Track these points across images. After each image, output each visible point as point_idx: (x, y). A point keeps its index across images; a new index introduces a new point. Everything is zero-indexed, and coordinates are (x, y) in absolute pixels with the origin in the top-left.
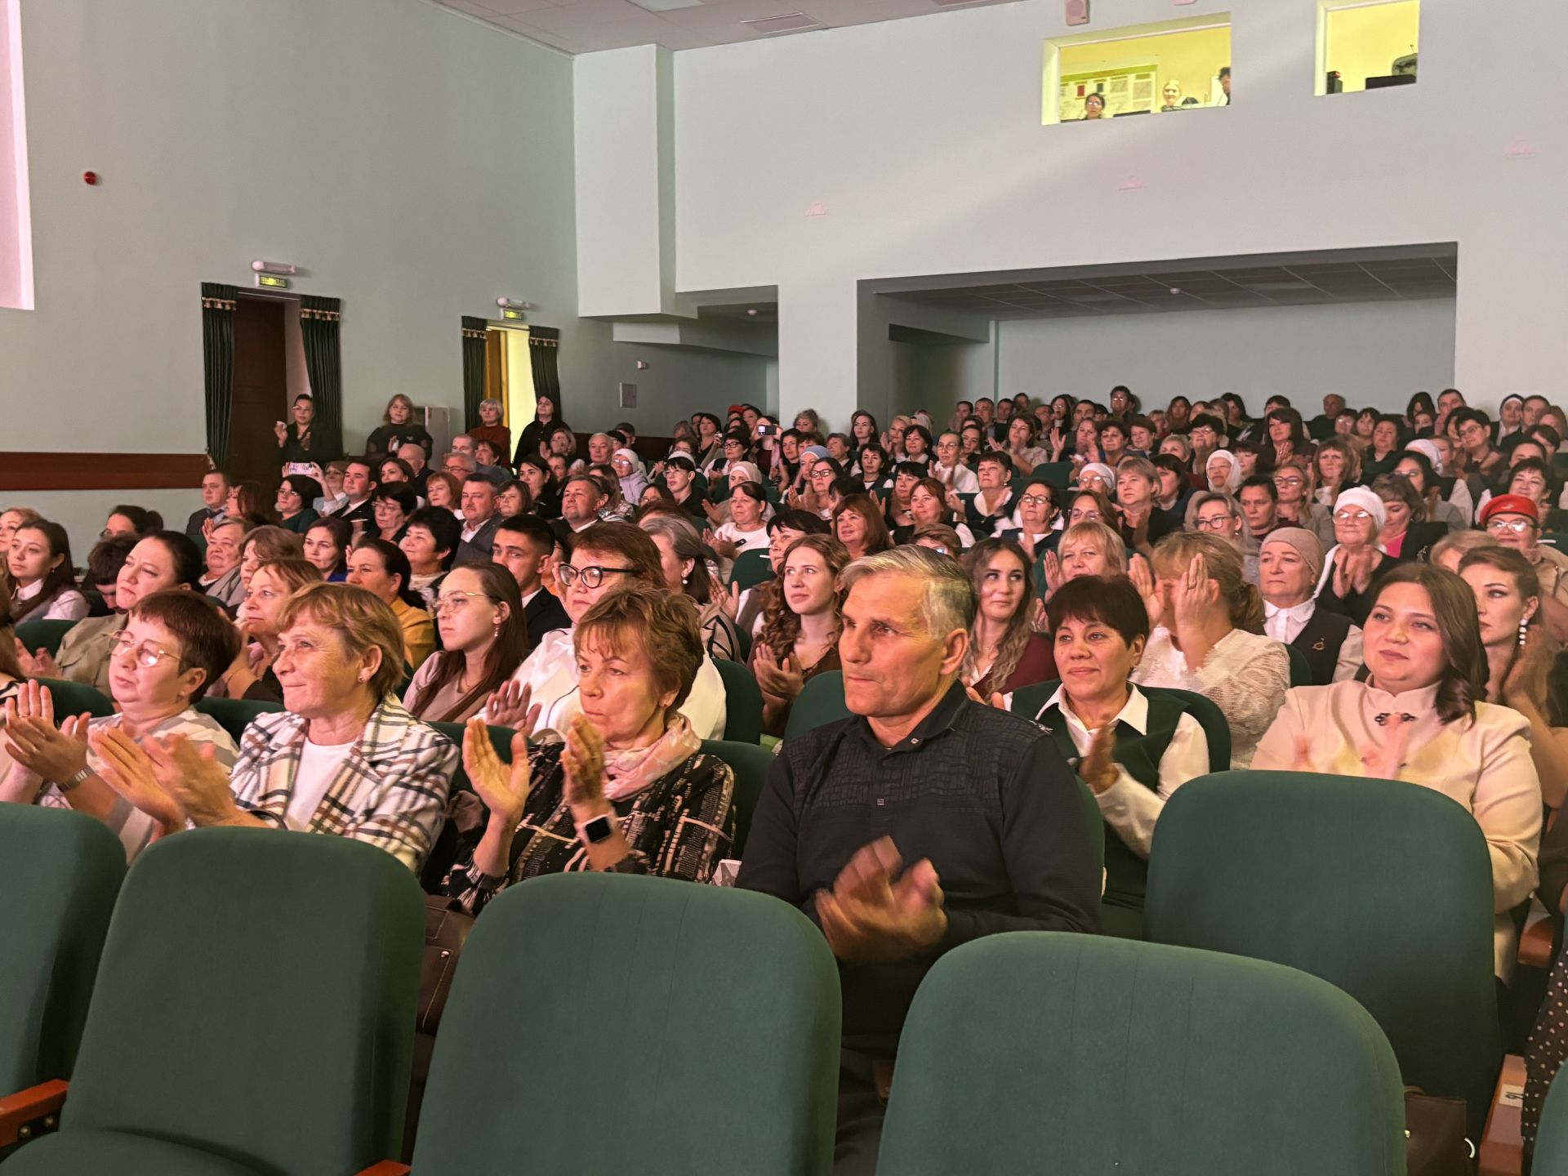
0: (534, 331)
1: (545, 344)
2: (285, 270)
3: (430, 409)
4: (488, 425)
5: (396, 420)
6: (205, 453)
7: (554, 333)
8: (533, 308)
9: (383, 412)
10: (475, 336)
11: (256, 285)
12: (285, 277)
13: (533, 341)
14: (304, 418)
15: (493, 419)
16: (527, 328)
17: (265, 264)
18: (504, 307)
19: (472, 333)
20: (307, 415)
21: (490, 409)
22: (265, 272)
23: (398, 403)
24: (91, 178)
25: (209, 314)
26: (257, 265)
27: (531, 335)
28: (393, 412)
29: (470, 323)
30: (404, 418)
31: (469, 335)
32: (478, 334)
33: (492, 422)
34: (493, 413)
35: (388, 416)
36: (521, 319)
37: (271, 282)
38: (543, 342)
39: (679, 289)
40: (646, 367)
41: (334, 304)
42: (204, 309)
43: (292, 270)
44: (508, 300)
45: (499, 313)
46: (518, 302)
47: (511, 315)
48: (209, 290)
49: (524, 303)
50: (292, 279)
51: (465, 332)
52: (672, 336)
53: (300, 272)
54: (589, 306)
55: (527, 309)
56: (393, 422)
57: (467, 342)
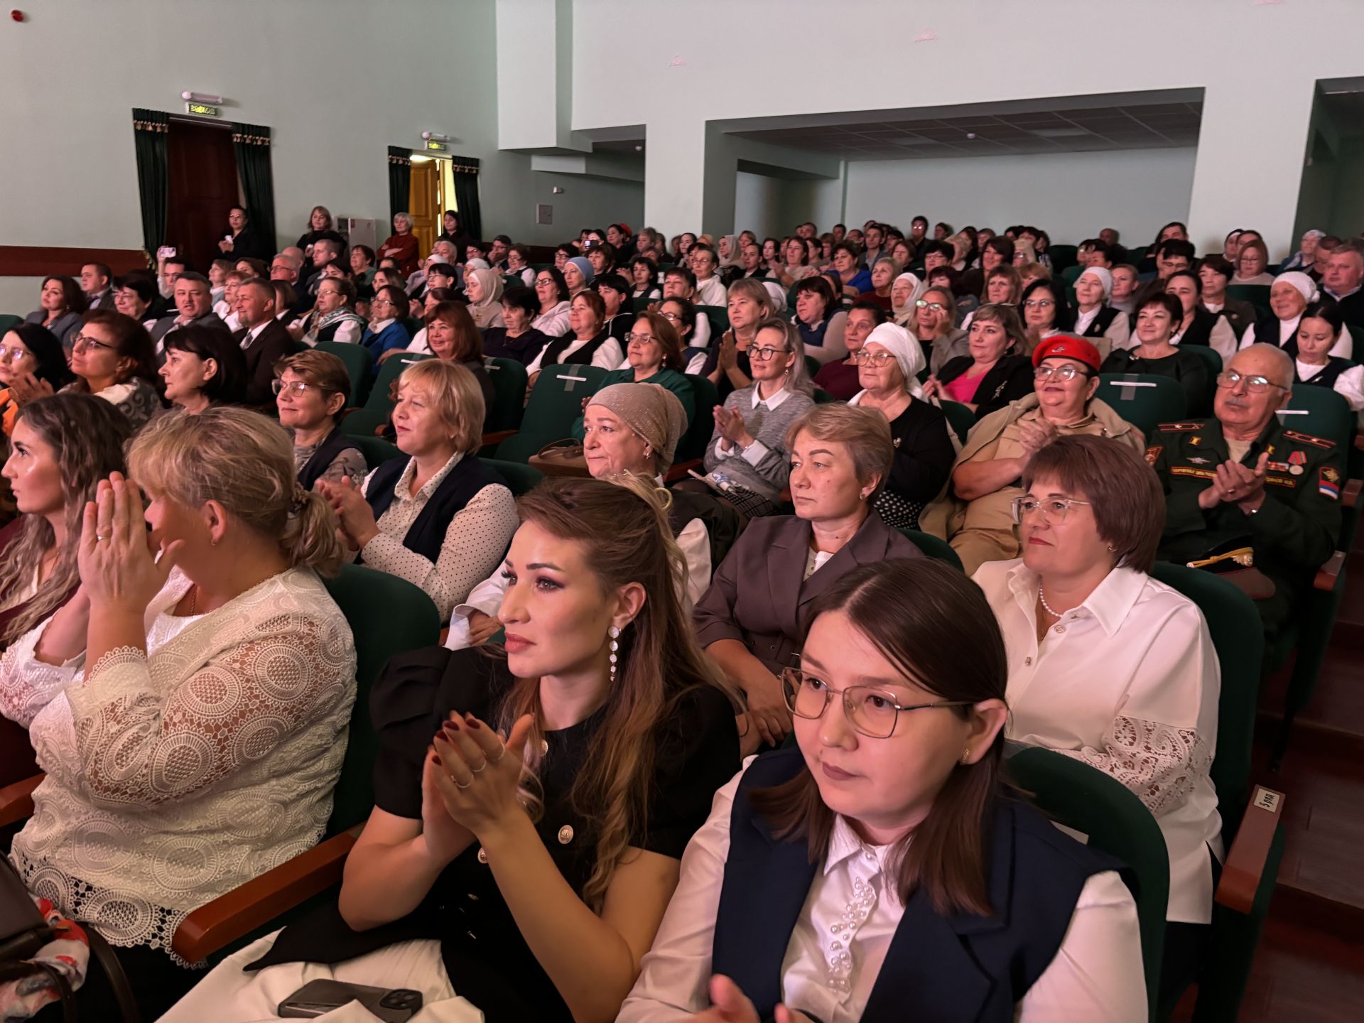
0: (456, 160)
1: (467, 171)
2: (214, 100)
3: (353, 221)
4: (401, 235)
5: (317, 227)
6: (143, 249)
7: (475, 162)
8: (454, 141)
9: (308, 221)
10: (401, 162)
11: (187, 112)
12: (215, 107)
13: (456, 168)
14: (236, 224)
15: (403, 229)
16: (450, 157)
17: (192, 94)
18: (427, 139)
19: (398, 160)
20: (239, 221)
21: (401, 222)
22: (194, 100)
23: (317, 213)
24: (18, 16)
25: (140, 135)
26: (186, 95)
27: (454, 163)
28: (314, 221)
29: (393, 151)
30: (322, 225)
31: (395, 162)
32: (404, 161)
33: (403, 232)
34: (403, 224)
35: (310, 225)
36: (444, 149)
37: (200, 110)
38: (464, 169)
39: (575, 127)
40: (561, 191)
41: (265, 131)
42: (136, 131)
43: (220, 101)
44: (430, 134)
45: (424, 145)
46: (441, 136)
47: (435, 146)
48: (139, 114)
49: (446, 137)
50: (222, 108)
51: (391, 159)
52: (579, 167)
53: (227, 103)
54: (506, 142)
55: (449, 142)
56: (316, 229)
57: (393, 167)
